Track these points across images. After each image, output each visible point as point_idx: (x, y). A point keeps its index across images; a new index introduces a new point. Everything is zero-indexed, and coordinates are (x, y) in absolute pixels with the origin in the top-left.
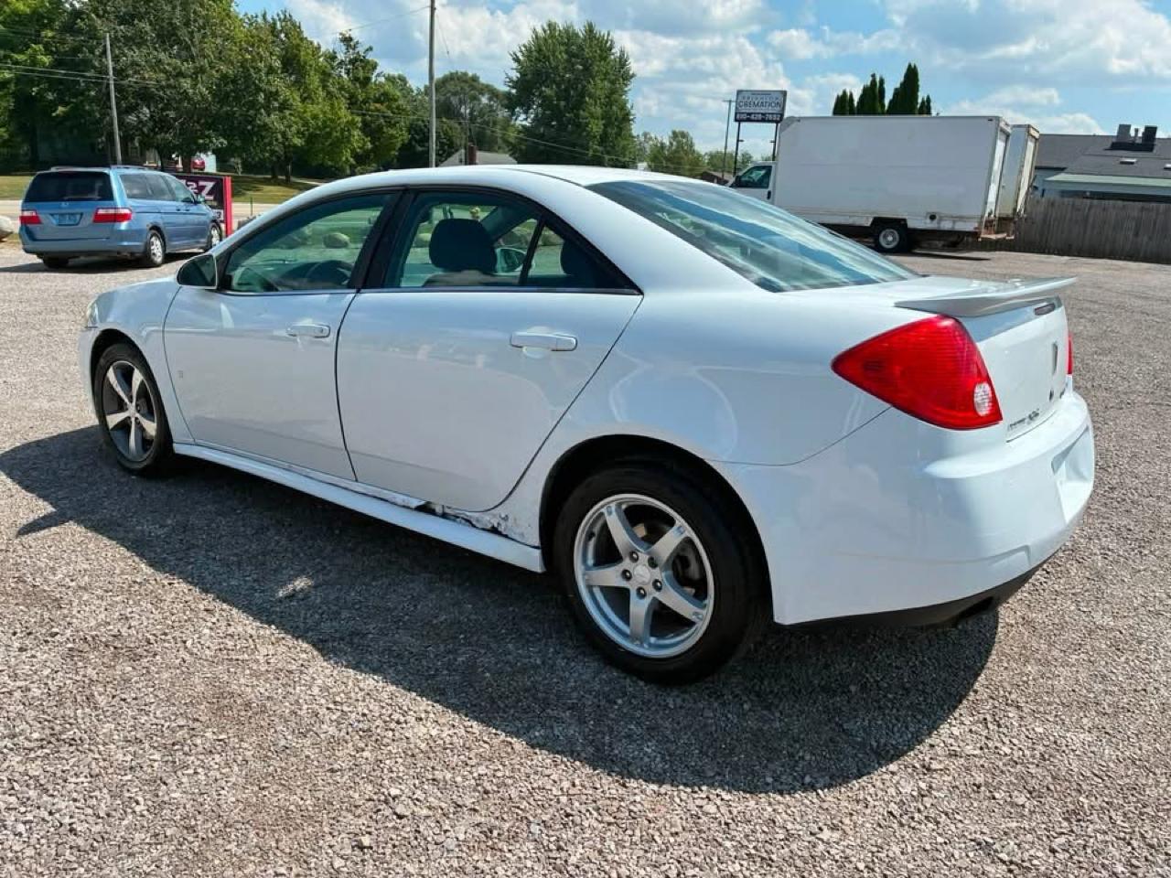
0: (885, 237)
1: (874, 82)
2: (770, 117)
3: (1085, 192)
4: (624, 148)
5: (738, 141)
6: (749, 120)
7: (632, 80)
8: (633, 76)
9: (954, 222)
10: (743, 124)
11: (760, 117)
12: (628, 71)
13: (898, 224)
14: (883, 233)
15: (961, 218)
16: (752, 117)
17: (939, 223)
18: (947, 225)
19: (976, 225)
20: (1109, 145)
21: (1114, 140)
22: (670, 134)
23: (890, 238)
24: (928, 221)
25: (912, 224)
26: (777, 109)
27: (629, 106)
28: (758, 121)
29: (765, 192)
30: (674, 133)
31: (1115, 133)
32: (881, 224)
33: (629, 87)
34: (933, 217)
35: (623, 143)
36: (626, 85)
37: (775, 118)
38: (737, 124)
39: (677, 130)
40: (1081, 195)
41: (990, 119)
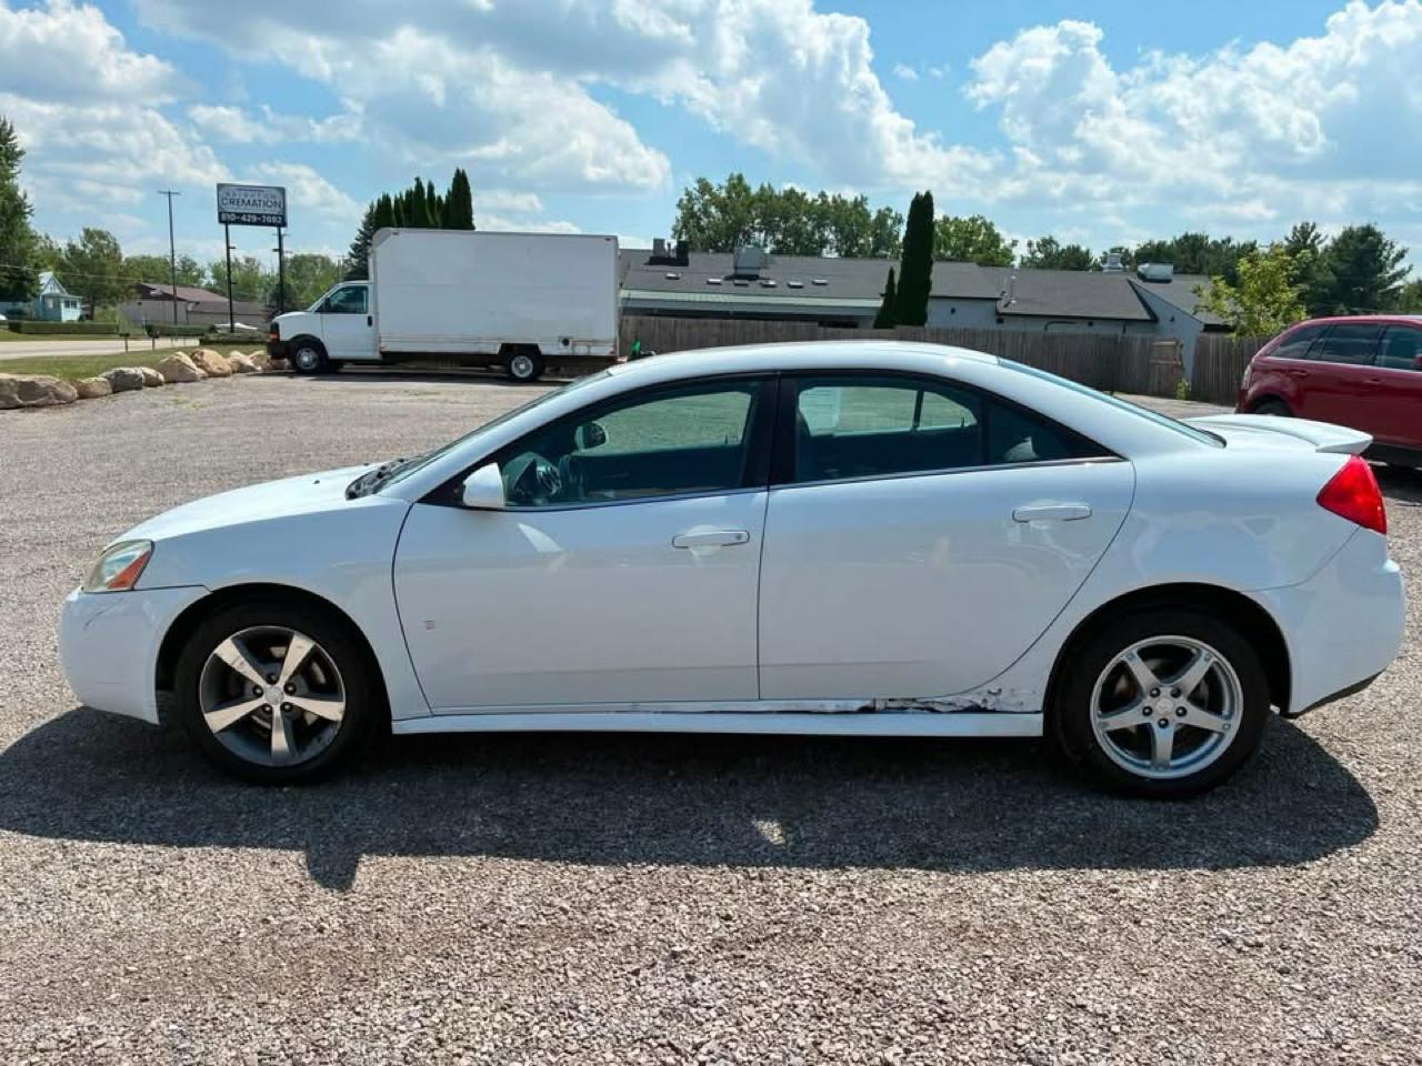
0: (517, 365)
1: (419, 186)
2: (269, 220)
3: (651, 309)
4: (23, 253)
5: (228, 248)
6: (238, 222)
7: (21, 158)
8: (21, 153)
9: (589, 347)
10: (230, 227)
11: (255, 219)
12: (15, 146)
13: (531, 350)
14: (513, 363)
15: (595, 342)
16: (244, 218)
17: (573, 349)
18: (581, 350)
19: (612, 349)
20: (647, 259)
21: (652, 255)
22: (82, 234)
23: (522, 367)
24: (561, 346)
25: (545, 350)
26: (276, 210)
27: (20, 193)
28: (251, 223)
29: (363, 318)
30: (87, 232)
31: (650, 247)
32: (510, 351)
33: (17, 169)
34: (566, 342)
35: (18, 246)
36: (12, 166)
37: (274, 220)
38: (223, 226)
39: (92, 229)
40: (649, 312)
41: (608, 239)
